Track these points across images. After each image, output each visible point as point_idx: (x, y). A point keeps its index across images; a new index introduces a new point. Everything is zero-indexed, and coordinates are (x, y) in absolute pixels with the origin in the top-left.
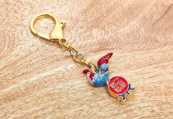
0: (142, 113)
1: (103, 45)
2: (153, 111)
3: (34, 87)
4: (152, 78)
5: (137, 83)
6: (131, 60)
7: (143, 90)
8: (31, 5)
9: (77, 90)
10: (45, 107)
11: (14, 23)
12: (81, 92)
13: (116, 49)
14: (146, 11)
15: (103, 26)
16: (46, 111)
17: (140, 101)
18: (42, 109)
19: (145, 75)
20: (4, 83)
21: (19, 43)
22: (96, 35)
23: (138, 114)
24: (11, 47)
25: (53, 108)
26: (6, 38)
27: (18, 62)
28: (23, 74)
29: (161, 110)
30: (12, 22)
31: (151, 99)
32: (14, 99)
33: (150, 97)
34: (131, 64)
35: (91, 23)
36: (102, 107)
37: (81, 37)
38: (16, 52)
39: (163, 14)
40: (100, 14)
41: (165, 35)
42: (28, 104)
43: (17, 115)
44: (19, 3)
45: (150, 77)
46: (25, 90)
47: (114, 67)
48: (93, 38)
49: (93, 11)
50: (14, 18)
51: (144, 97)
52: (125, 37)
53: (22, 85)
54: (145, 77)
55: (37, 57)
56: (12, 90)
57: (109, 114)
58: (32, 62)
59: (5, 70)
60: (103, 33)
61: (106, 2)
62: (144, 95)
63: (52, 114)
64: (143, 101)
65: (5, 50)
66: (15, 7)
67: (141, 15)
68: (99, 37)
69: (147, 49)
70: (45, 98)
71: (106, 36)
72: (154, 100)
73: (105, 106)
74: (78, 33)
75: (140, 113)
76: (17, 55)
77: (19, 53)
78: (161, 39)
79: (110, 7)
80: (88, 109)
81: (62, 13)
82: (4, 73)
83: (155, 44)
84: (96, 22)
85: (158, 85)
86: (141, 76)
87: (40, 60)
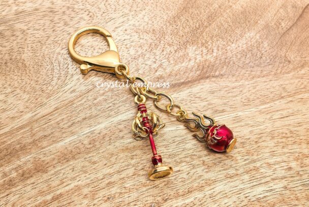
0: (273, 172)
1: (205, 70)
2: (290, 169)
3: (104, 138)
4: (286, 119)
5: (262, 127)
6: (250, 92)
7: (273, 138)
8: (90, 12)
9: (170, 141)
10: (122, 169)
11: (64, 41)
12: (176, 143)
13: (226, 76)
14: (270, 16)
15: (204, 41)
16: (123, 175)
17: (268, 154)
18: (119, 172)
19: (273, 113)
20: (56, 134)
21: (75, 72)
22: (193, 55)
23: (267, 174)
24: (63, 78)
25: (135, 169)
26: (55, 65)
27: (76, 101)
28: (85, 119)
29: (302, 167)
30: (62, 40)
31: (286, 150)
32: (73, 158)
33: (283, 147)
34: (251, 98)
35: (185, 37)
36: (210, 166)
37: (171, 59)
38: (71, 85)
39: (295, 20)
40: (198, 23)
41: (301, 52)
42: (97, 165)
43: (80, 182)
44: (71, 10)
45: (282, 116)
46: (90, 144)
47: (225, 104)
48: (190, 60)
49: (187, 18)
50: (64, 33)
51: (275, 148)
52: (239, 57)
53: (85, 136)
54: (274, 117)
55: (104, 93)
56: (70, 144)
57: (221, 176)
58: (97, 100)
59: (57, 114)
60: (204, 51)
61: (205, 4)
62: (275, 145)
63: (134, 178)
64: (273, 154)
65: (54, 83)
66: (65, 17)
67: (262, 22)
68: (199, 58)
69: (275, 74)
70: (122, 155)
71: (209, 57)
72: (291, 151)
73: (215, 164)
74: (165, 53)
75: (270, 172)
76: (74, 91)
77: (76, 87)
78: (296, 59)
79: (213, 10)
80: (188, 169)
81: (139, 23)
82: (56, 119)
83: (286, 66)
84: (193, 34)
85: (296, 129)
86: (268, 116)
87: (110, 97)
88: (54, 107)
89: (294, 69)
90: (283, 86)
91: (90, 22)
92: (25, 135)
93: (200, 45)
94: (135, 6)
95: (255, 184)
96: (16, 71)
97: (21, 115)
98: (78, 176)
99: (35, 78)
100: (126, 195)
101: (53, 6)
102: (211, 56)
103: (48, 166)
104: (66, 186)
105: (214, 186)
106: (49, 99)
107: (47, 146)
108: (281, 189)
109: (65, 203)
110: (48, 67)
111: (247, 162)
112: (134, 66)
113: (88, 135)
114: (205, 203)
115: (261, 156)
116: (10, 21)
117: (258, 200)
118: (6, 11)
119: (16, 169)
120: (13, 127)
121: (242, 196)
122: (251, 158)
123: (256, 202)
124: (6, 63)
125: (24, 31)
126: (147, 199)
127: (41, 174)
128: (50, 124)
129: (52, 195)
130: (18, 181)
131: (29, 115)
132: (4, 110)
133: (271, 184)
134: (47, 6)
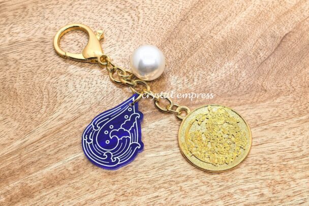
89: (270, 98)
90: (258, 115)
92: (14, 161)
93: (181, 75)
96: (8, 100)
102: (192, 85)
103: (34, 191)
106: (38, 127)
111: (222, 188)
112: (119, 94)
113: (73, 161)
115: (235, 182)
116: (4, 51)
122: (225, 184)
125: (17, 61)
127: (27, 199)
128: (37, 150)
134: (39, 37)
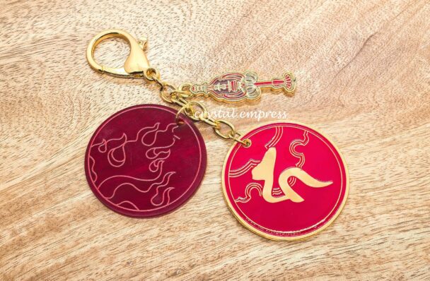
88: (71, 155)
91: (117, 53)
94: (170, 35)
95: (293, 249)
97: (35, 164)
98: (95, 236)
99: (52, 121)
100: (148, 260)
101: (76, 34)
104: (81, 248)
105: (249, 251)
107: (62, 201)
108: (323, 256)
109: (79, 267)
110: (67, 107)
114: (237, 271)
117: (296, 268)
118: (21, 39)
119: (27, 227)
120: (25, 178)
121: (278, 263)
123: (293, 271)
124: (20, 102)
126: (171, 264)
129: (66, 257)
130: (28, 240)
131: (44, 164)
132: (16, 158)
133: (312, 251)
